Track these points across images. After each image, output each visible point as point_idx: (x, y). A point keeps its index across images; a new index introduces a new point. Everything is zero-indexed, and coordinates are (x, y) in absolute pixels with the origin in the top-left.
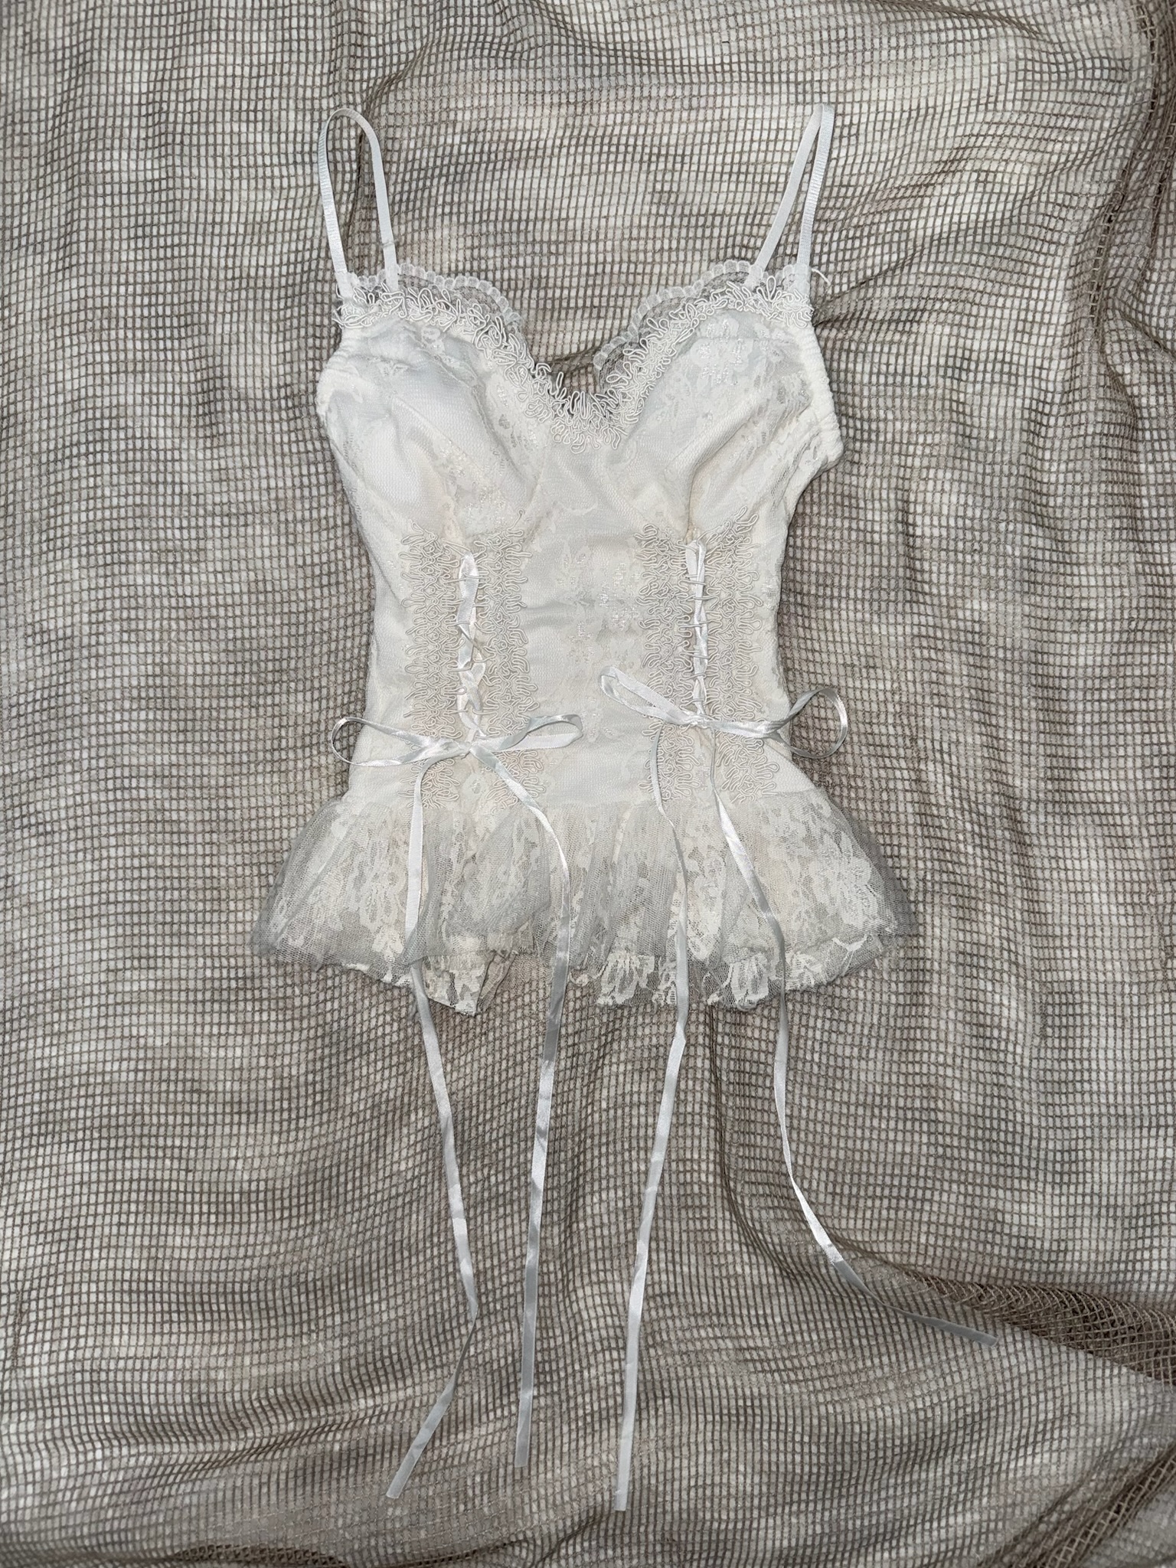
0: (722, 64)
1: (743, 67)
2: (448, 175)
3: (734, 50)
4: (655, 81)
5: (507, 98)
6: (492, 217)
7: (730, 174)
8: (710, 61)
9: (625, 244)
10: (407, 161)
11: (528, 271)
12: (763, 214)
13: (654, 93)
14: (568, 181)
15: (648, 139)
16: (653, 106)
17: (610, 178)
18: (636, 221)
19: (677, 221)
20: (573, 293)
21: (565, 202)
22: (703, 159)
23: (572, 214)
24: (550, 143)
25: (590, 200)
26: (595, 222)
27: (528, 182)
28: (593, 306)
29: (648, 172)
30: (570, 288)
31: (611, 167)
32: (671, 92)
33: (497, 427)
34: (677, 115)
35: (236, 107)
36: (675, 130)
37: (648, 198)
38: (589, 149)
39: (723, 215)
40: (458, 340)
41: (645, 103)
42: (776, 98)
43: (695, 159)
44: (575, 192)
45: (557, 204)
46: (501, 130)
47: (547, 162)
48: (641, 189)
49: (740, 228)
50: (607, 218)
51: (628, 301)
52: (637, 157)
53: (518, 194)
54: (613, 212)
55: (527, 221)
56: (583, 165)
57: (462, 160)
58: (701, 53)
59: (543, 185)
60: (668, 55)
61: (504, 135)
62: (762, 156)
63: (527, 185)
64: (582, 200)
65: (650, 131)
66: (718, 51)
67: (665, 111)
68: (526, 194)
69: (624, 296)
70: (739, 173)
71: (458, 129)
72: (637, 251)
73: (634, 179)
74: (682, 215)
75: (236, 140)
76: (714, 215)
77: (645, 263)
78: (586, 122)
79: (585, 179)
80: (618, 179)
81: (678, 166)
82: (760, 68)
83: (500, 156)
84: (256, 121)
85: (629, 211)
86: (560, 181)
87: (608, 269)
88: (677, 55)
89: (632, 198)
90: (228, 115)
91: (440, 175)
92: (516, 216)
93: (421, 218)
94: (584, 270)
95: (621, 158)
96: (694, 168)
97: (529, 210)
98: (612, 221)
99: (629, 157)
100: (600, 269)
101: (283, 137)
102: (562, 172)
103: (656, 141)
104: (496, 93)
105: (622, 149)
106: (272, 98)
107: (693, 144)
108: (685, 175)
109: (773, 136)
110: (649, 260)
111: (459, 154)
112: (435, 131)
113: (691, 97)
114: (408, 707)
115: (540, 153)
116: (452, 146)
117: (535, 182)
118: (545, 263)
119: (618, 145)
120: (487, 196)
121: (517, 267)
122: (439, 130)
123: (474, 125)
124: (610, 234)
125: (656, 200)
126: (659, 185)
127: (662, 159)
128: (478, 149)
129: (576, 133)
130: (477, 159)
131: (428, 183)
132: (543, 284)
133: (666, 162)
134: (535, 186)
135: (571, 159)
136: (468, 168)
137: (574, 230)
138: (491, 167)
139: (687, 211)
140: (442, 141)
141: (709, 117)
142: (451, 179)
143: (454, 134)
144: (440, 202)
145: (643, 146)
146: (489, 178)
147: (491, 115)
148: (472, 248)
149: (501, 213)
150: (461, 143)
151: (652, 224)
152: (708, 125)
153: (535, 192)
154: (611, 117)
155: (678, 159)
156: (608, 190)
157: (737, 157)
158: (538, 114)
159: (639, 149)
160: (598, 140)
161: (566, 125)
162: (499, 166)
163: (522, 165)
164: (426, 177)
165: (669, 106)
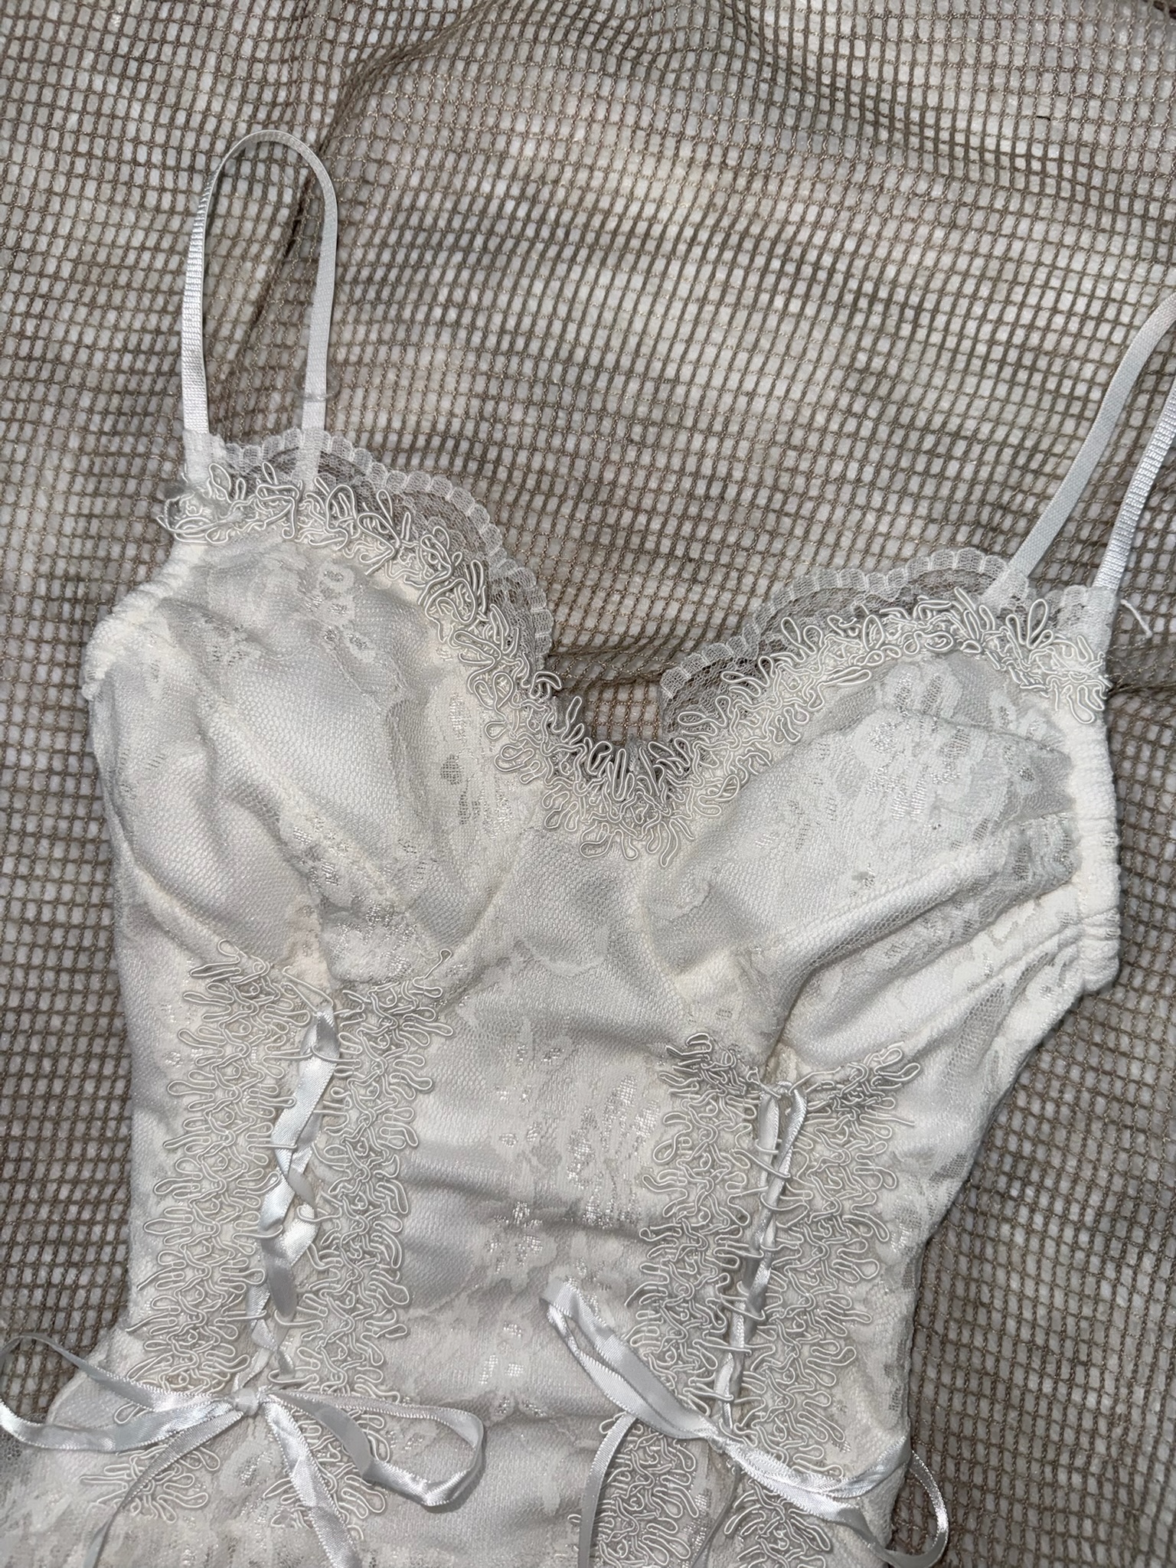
0: (1029, 156)
1: (1068, 171)
2: (468, 250)
3: (1056, 136)
4: (898, 159)
5: (611, 134)
6: (534, 347)
7: (1002, 363)
8: (1006, 147)
9: (775, 452)
10: (398, 207)
12: (1048, 453)
13: (890, 182)
14: (693, 309)
15: (859, 264)
16: (882, 204)
17: (772, 321)
18: (805, 415)
19: (883, 432)
20: (656, 525)
21: (679, 348)
22: (956, 326)
23: (686, 372)
24: (673, 231)
25: (727, 355)
26: (727, 399)
27: (615, 295)
28: (687, 558)
29: (848, 327)
30: (652, 512)
31: (779, 302)
32: (922, 187)
33: (435, 782)
34: (923, 231)
35: (109, 46)
36: (914, 258)
37: (838, 375)
38: (743, 259)
39: (972, 440)
40: (390, 599)
41: (868, 197)
42: (1117, 241)
43: (941, 320)
44: (701, 333)
45: (663, 348)
46: (586, 189)
47: (659, 265)
48: (829, 355)
49: (1001, 471)
50: (751, 395)
51: (756, 560)
52: (833, 294)
53: (593, 313)
54: (765, 386)
55: (599, 369)
56: (726, 286)
57: (501, 227)
58: (992, 127)
59: (644, 308)
60: (930, 119)
61: (590, 198)
62: (1067, 342)
63: (613, 302)
64: (710, 352)
65: (866, 249)
66: (1024, 130)
67: (904, 218)
68: (608, 316)
69: (750, 551)
70: (1018, 365)
71: (507, 170)
72: (794, 471)
73: (818, 334)
74: (895, 423)
75: (92, 106)
76: (956, 435)
77: (804, 496)
78: (749, 207)
79: (725, 313)
80: (787, 327)
81: (906, 330)
82: (1097, 180)
83: (575, 236)
84: (137, 79)
85: (796, 393)
86: (677, 307)
87: (732, 491)
88: (946, 121)
89: (806, 370)
90: (89, 58)
91: (453, 249)
92: (580, 354)
93: (399, 319)
94: (687, 483)
95: (801, 288)
96: (936, 338)
97: (607, 348)
98: (758, 404)
99: (817, 290)
100: (715, 491)
101: (181, 118)
102: (683, 290)
103: (874, 271)
104: (591, 120)
105: (807, 271)
106: (177, 43)
107: (942, 292)
108: (916, 348)
109: (1095, 311)
110: (814, 492)
111: (499, 215)
112: (463, 164)
113: (959, 204)
114: (141, 1306)
115: (651, 246)
116: (489, 198)
117: (630, 298)
118: (615, 456)
119: (801, 262)
120: (533, 305)
121: (562, 451)
122: (472, 162)
123: (539, 168)
124: (750, 428)
125: (851, 384)
126: (862, 358)
127: (879, 308)
128: (536, 214)
129: (726, 222)
130: (530, 232)
131: (428, 257)
132: (603, 496)
133: (885, 315)
134: (628, 305)
135: (707, 270)
136: (509, 244)
137: (685, 405)
138: (552, 252)
139: (905, 418)
140: (472, 183)
141: (984, 249)
142: (472, 259)
143: (498, 175)
144: (442, 297)
145: (848, 275)
146: (545, 271)
147: (573, 158)
148: (484, 397)
149: (552, 344)
150: (507, 195)
151: (834, 426)
152: (979, 262)
153: (624, 316)
154: (799, 208)
155: (909, 314)
156: (765, 344)
157: (1020, 333)
158: (663, 173)
159: (838, 278)
160: (765, 246)
161: (711, 204)
162: (568, 252)
163: (612, 260)
164: (426, 245)
165: (913, 212)
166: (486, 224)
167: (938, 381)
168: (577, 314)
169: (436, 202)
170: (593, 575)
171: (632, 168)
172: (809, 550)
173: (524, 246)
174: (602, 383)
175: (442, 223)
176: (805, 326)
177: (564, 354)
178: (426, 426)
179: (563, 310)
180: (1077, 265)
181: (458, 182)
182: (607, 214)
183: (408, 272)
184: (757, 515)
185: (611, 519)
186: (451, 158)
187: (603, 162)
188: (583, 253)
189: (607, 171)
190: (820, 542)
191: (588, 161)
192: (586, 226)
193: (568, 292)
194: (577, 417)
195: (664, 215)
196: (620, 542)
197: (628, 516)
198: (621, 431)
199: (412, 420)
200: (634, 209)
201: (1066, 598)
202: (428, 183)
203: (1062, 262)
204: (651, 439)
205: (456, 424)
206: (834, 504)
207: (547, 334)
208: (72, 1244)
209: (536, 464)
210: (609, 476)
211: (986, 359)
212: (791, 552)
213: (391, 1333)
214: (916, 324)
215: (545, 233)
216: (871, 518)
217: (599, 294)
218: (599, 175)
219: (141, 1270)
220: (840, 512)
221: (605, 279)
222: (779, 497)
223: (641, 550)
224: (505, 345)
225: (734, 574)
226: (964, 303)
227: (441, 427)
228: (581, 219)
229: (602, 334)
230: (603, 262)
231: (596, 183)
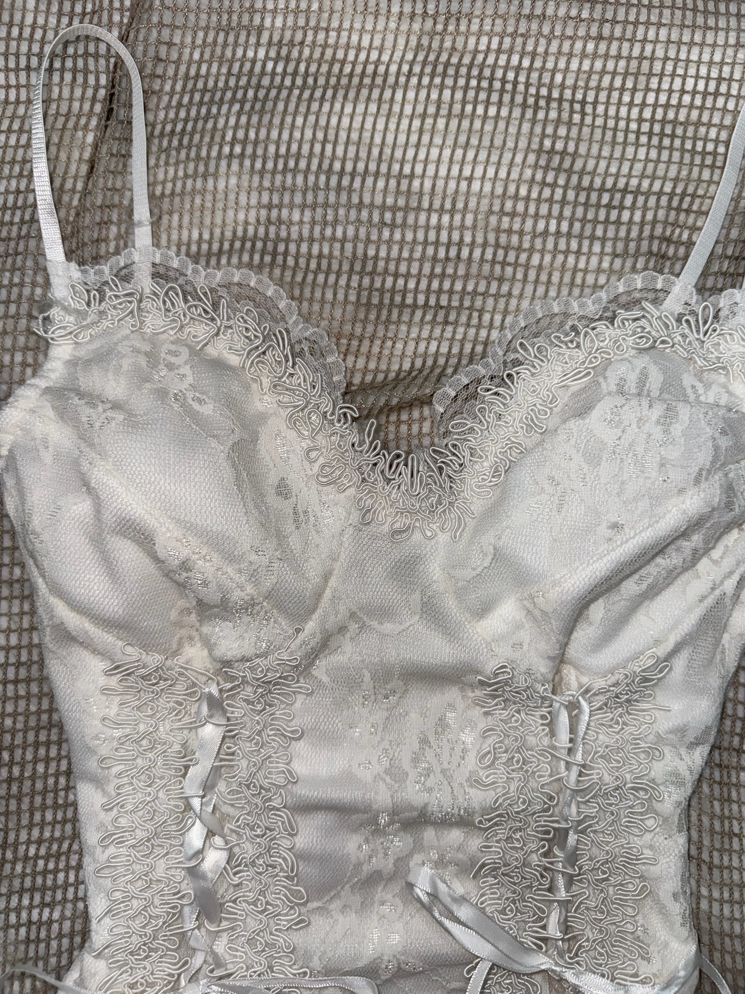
2: (243, 102)
6: (303, 164)
7: (650, 134)
9: (493, 220)
10: (187, 77)
11: (349, 246)
12: (694, 196)
13: (550, 10)
14: (417, 123)
15: (535, 75)
16: (546, 29)
17: (477, 124)
18: (512, 189)
19: (571, 196)
20: (411, 285)
21: (411, 153)
22: (612, 112)
23: (419, 170)
24: (393, 68)
25: (447, 153)
26: (452, 185)
27: (358, 119)
28: (438, 306)
29: (534, 121)
30: (407, 276)
31: (480, 110)
32: (574, 11)
33: (272, 499)
34: (579, 45)
36: (574, 66)
37: (532, 158)
38: (449, 82)
39: (637, 192)
40: (218, 365)
41: (535, 24)
42: (721, 35)
43: (601, 109)
44: (426, 139)
45: (398, 154)
46: (325, 46)
47: (388, 94)
48: (522, 144)
49: (661, 214)
50: (470, 179)
51: (490, 301)
52: (519, 99)
53: (343, 135)
54: (479, 171)
55: (353, 175)
56: (439, 103)
57: (266, 81)
59: (380, 126)
61: (329, 52)
62: (695, 114)
63: (357, 124)
64: (434, 152)
65: (538, 64)
67: (563, 38)
68: (355, 136)
69: (485, 294)
70: (662, 135)
71: (265, 39)
72: (510, 231)
73: (513, 130)
74: (579, 188)
76: (625, 191)
77: (519, 249)
78: (448, 44)
79: (441, 123)
80: (489, 127)
81: (577, 118)
83: (321, 81)
85: (503, 174)
86: (405, 122)
87: (465, 253)
89: (508, 156)
92: (337, 166)
93: (198, 157)
94: (430, 251)
95: (495, 97)
96: (599, 121)
97: (357, 158)
98: (476, 186)
99: (507, 98)
100: (453, 253)
102: (408, 109)
103: (546, 80)
105: (497, 85)
107: (598, 89)
108: (586, 131)
109: (712, 88)
110: (526, 245)
111: (263, 73)
112: (231, 39)
113: (603, 21)
114: (100, 934)
115: (379, 81)
116: (254, 62)
117: (369, 121)
118: (374, 237)
119: (492, 79)
120: (297, 135)
121: (333, 239)
122: (237, 37)
123: (288, 34)
124: (472, 204)
125: (542, 162)
126: (547, 143)
127: (554, 105)
128: (290, 69)
129: (432, 57)
130: (288, 82)
131: (214, 110)
132: (369, 268)
133: (560, 110)
134: (368, 125)
135: (423, 94)
136: (273, 93)
137: (421, 194)
138: (306, 94)
139: (586, 182)
140: (240, 52)
141: (625, 53)
142: (247, 106)
143: (258, 44)
144: (229, 138)
145: (527, 85)
146: (303, 109)
147: (312, 23)
148: (270, 207)
149: (315, 162)
150: (267, 57)
151: (534, 195)
152: (622, 63)
153: (367, 135)
154: (484, 40)
155: (577, 107)
156: (474, 141)
157: (660, 112)
158: (380, 26)
159: (521, 88)
160: (463, 71)
161: (419, 46)
162: (318, 94)
163: (352, 95)
164: (212, 101)
165: (569, 32)
166: (254, 81)
167: (606, 152)
168: (331, 136)
169: (214, 70)
170: (370, 328)
171: (357, 25)
172: (529, 289)
173: (284, 93)
174: (357, 184)
175: (221, 84)
176: (502, 125)
177: (325, 166)
178: (228, 234)
179: (320, 135)
180: (694, 57)
181: (229, 53)
182: (343, 62)
183: (200, 124)
184: (486, 268)
185: (378, 284)
186: (222, 35)
187: (335, 24)
188: (330, 93)
189: (339, 30)
190: (537, 282)
191: (323, 24)
192: (329, 72)
193: (323, 122)
194: (342, 212)
195: (385, 58)
196: (387, 301)
197: (389, 281)
198: (376, 218)
199: (217, 232)
200: (363, 56)
201: (724, 300)
202: (207, 56)
203: (683, 56)
204: (399, 221)
205: (251, 230)
206: (543, 252)
207: (311, 153)
208: (44, 889)
209: (315, 250)
210: (371, 252)
211: (638, 133)
212: (516, 292)
213: (296, 924)
214: (583, 114)
215: (299, 81)
216: (571, 260)
217: (346, 121)
218: (333, 34)
219: (97, 906)
220: (548, 258)
221: (348, 109)
222: (501, 252)
223: (403, 305)
224: (280, 166)
225: (475, 314)
226: (615, 95)
227: (240, 233)
228: (324, 68)
229: (352, 150)
230: (345, 97)
231: (331, 41)
